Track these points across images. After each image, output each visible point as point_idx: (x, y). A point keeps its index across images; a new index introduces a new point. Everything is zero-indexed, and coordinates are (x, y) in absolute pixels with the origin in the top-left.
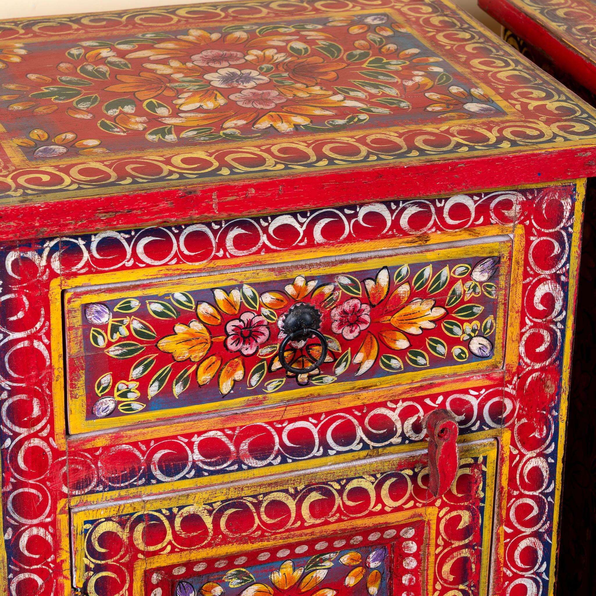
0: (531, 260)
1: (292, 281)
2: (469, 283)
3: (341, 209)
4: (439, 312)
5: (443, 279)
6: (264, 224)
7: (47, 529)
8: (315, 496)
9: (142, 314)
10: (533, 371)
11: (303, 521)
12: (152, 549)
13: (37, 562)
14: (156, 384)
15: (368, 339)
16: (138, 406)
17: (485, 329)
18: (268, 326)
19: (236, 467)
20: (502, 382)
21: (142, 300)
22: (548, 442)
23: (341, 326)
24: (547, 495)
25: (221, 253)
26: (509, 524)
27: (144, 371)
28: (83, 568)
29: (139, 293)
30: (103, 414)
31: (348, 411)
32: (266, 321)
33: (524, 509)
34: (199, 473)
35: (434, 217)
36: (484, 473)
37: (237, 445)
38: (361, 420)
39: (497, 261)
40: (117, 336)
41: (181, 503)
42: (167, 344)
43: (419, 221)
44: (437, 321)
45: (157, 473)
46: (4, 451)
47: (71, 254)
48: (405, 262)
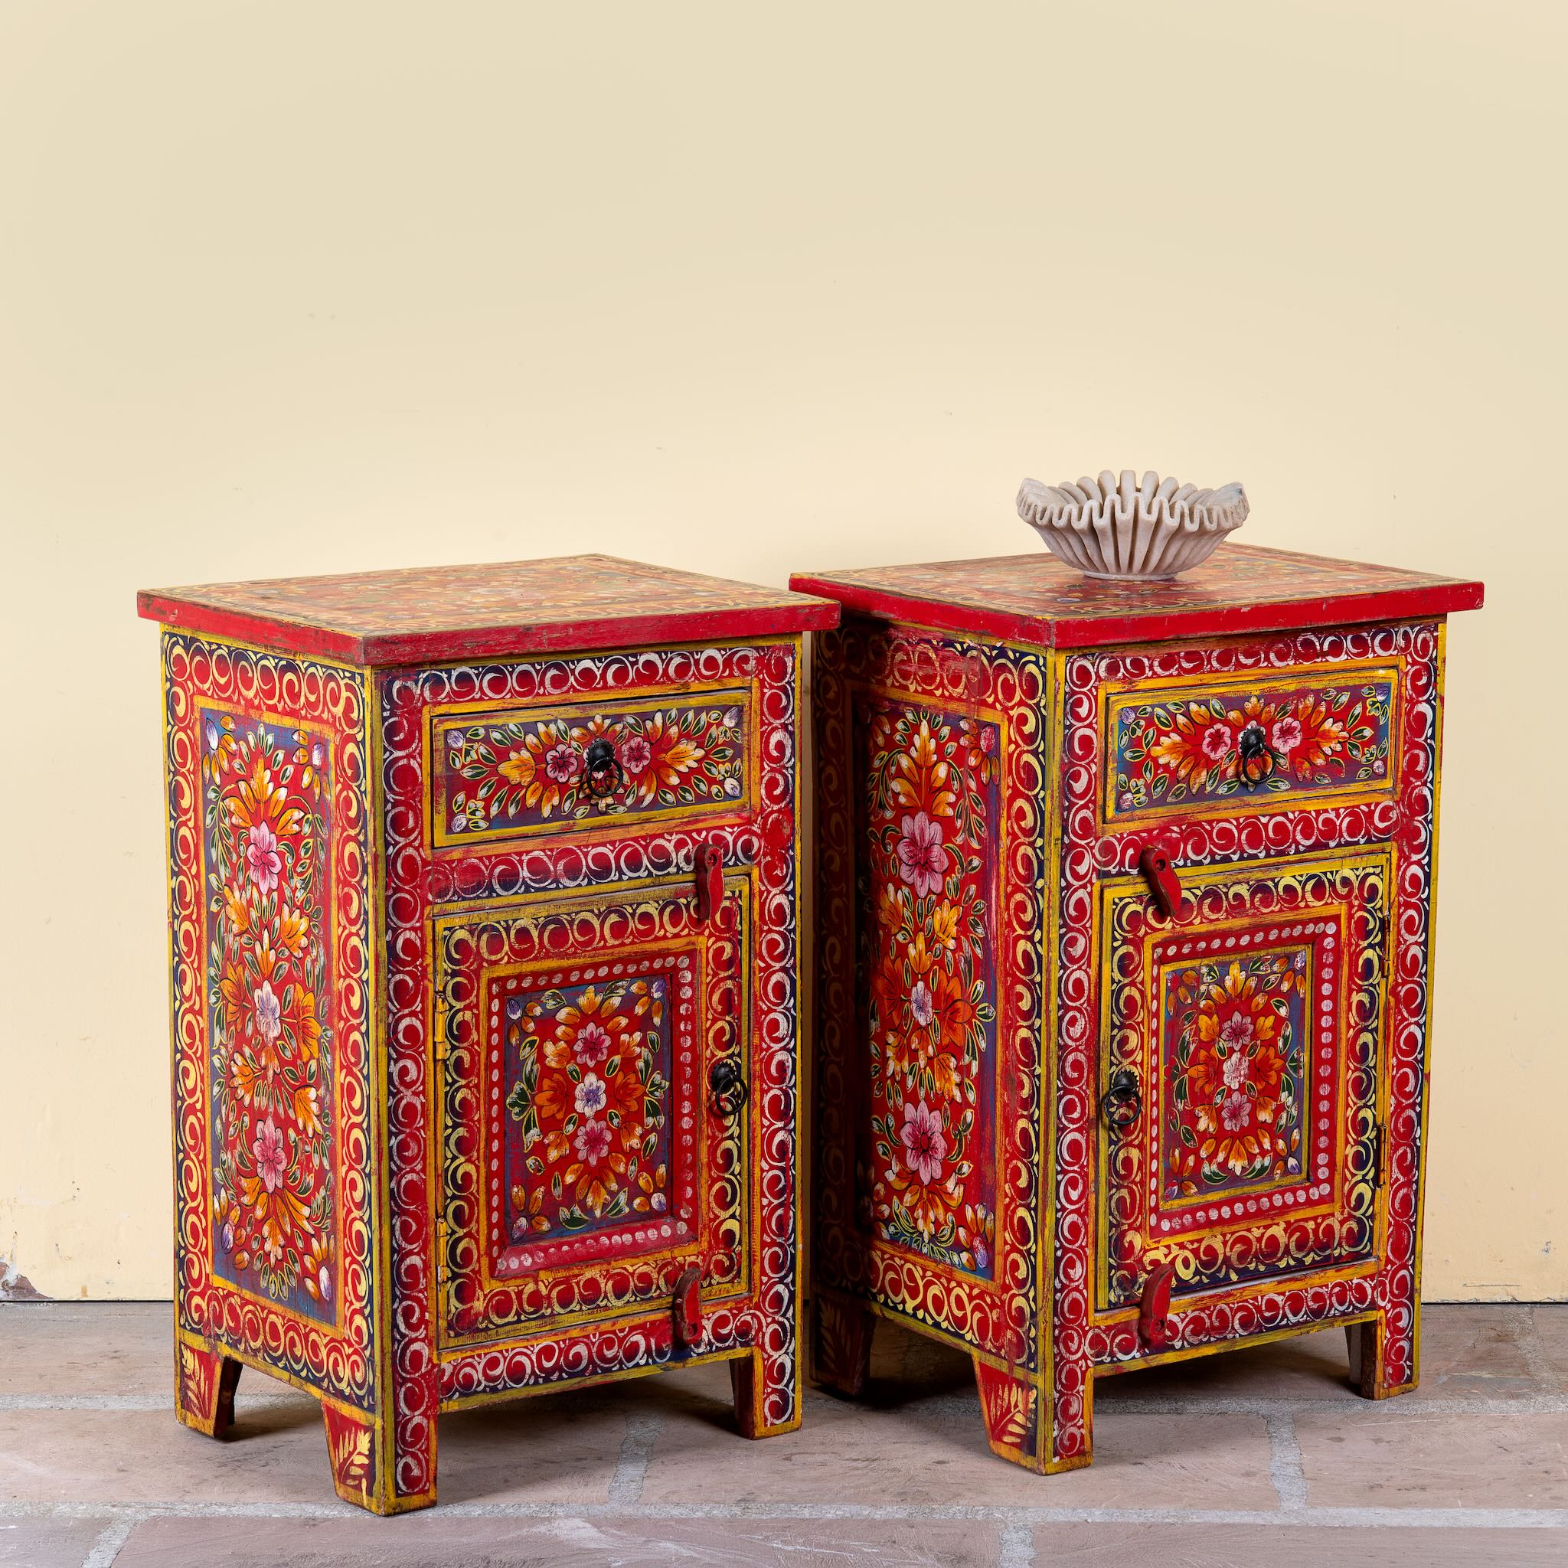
0: (765, 710)
1: (592, 719)
2: (721, 728)
3: (626, 657)
4: (700, 753)
5: (702, 723)
6: (572, 667)
7: (416, 933)
8: (614, 918)
9: (486, 740)
10: (772, 812)
11: (605, 941)
12: (494, 958)
13: (409, 964)
14: (496, 805)
15: (649, 774)
16: (483, 824)
17: (735, 770)
18: (576, 757)
19: (554, 886)
21: (486, 728)
22: (788, 880)
23: (629, 761)
24: (790, 931)
25: (541, 691)
27: (487, 792)
28: (443, 973)
29: (484, 722)
30: (459, 830)
31: (636, 839)
32: (575, 753)
33: (772, 945)
34: (527, 889)
35: (693, 667)
36: (740, 907)
37: (555, 865)
38: (645, 848)
39: (740, 710)
40: (469, 759)
41: (515, 916)
42: (504, 768)
43: (682, 670)
44: (698, 761)
45: (497, 887)
46: (388, 857)
47: (437, 684)
48: (673, 706)
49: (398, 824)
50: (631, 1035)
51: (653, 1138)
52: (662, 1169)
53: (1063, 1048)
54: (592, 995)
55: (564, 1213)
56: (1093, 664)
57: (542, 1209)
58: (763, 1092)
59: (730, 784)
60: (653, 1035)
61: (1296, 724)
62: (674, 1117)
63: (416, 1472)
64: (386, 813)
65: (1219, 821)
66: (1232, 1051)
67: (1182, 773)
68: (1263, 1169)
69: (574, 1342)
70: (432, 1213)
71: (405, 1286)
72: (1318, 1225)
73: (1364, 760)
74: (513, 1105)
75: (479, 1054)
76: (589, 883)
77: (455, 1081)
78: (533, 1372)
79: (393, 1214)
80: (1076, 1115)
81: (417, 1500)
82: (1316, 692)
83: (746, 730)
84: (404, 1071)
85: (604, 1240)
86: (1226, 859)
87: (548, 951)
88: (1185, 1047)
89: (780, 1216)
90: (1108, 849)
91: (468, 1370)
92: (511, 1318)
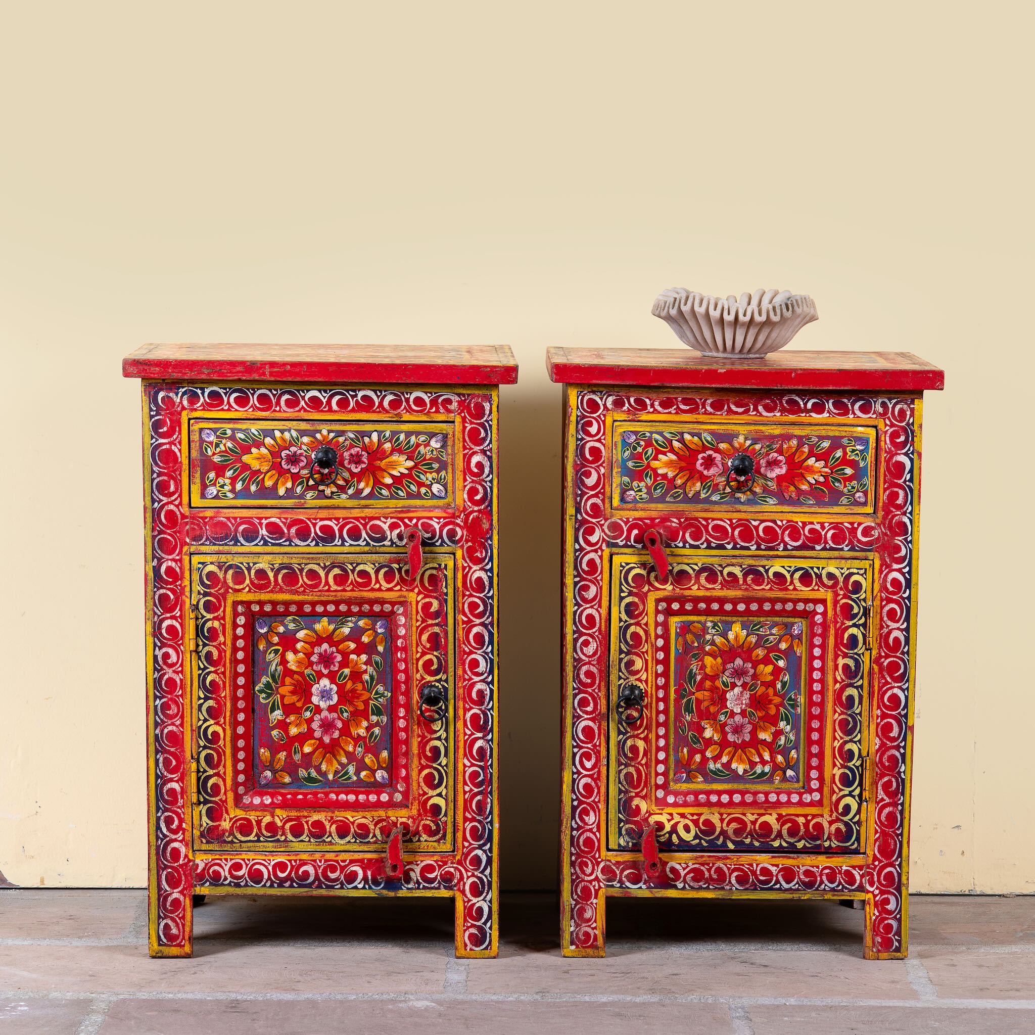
0: (467, 438)
1: (320, 431)
2: (428, 448)
3: (348, 391)
4: (410, 464)
5: (412, 443)
6: (303, 394)
7: (177, 564)
8: (336, 571)
9: (233, 438)
10: (473, 511)
11: (330, 586)
12: (237, 587)
13: (171, 583)
14: (241, 482)
15: (367, 475)
16: (230, 495)
17: (441, 479)
18: (306, 457)
19: (287, 543)
20: (453, 516)
21: (233, 430)
22: (487, 561)
23: (349, 463)
24: (488, 598)
25: (278, 409)
26: (465, 614)
27: (234, 473)
28: (197, 593)
29: (231, 426)
30: (211, 497)
31: (357, 519)
32: (305, 454)
33: (473, 606)
34: (266, 543)
35: (404, 403)
36: (446, 576)
37: (289, 529)
38: (365, 526)
39: (445, 437)
40: (218, 450)
41: (255, 560)
42: (246, 458)
43: (395, 404)
44: (410, 469)
45: (241, 539)
46: (154, 510)
47: (194, 398)
48: (388, 429)
49: (162, 488)
50: (358, 656)
51: (377, 730)
52: (385, 754)
53: (578, 660)
54: (326, 624)
55: (302, 773)
56: (601, 399)
57: (283, 768)
58: (466, 710)
59: (436, 488)
60: (378, 658)
61: (780, 458)
62: (394, 718)
63: (174, 931)
64: (153, 480)
65: (713, 519)
66: (734, 685)
67: (679, 482)
68: (763, 774)
69: (304, 864)
70: (188, 755)
71: (166, 802)
72: (808, 822)
73: (845, 490)
74: (261, 691)
75: (225, 651)
76: (317, 545)
77: (206, 668)
78: (269, 878)
79: (157, 752)
80: (589, 709)
81: (175, 951)
82: (800, 438)
83: (450, 451)
84: (166, 656)
85: (333, 796)
86: (721, 547)
87: (281, 588)
88: (692, 676)
89: (479, 800)
90: (615, 527)
91: (216, 868)
92: (251, 838)
